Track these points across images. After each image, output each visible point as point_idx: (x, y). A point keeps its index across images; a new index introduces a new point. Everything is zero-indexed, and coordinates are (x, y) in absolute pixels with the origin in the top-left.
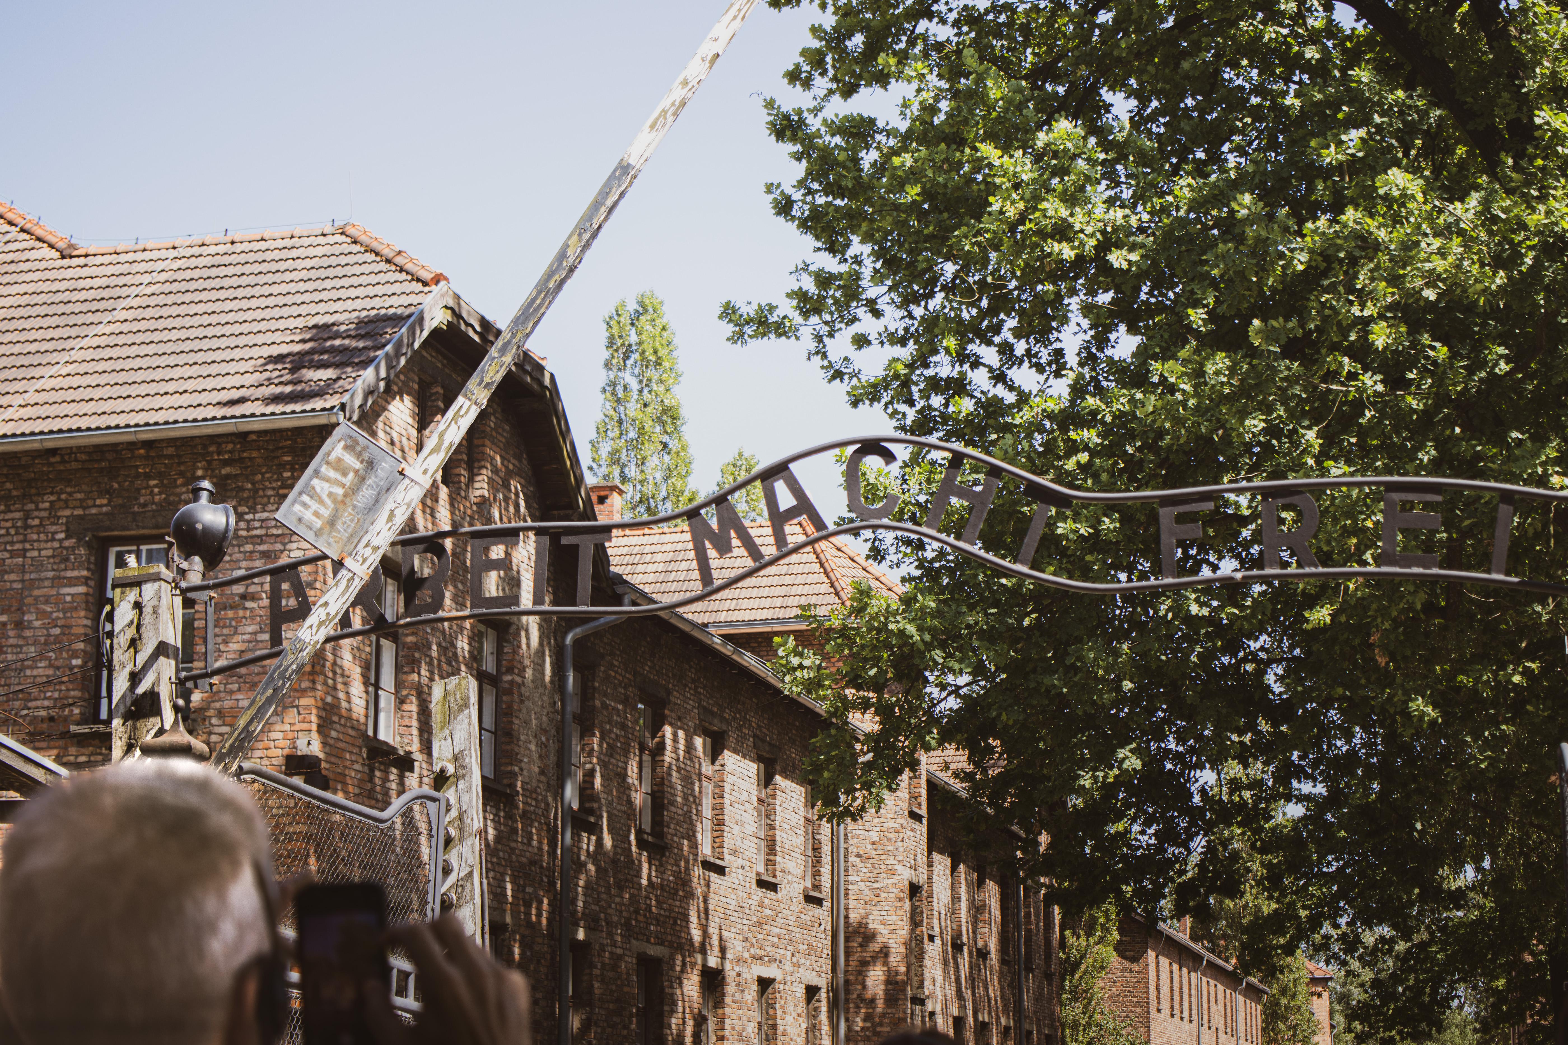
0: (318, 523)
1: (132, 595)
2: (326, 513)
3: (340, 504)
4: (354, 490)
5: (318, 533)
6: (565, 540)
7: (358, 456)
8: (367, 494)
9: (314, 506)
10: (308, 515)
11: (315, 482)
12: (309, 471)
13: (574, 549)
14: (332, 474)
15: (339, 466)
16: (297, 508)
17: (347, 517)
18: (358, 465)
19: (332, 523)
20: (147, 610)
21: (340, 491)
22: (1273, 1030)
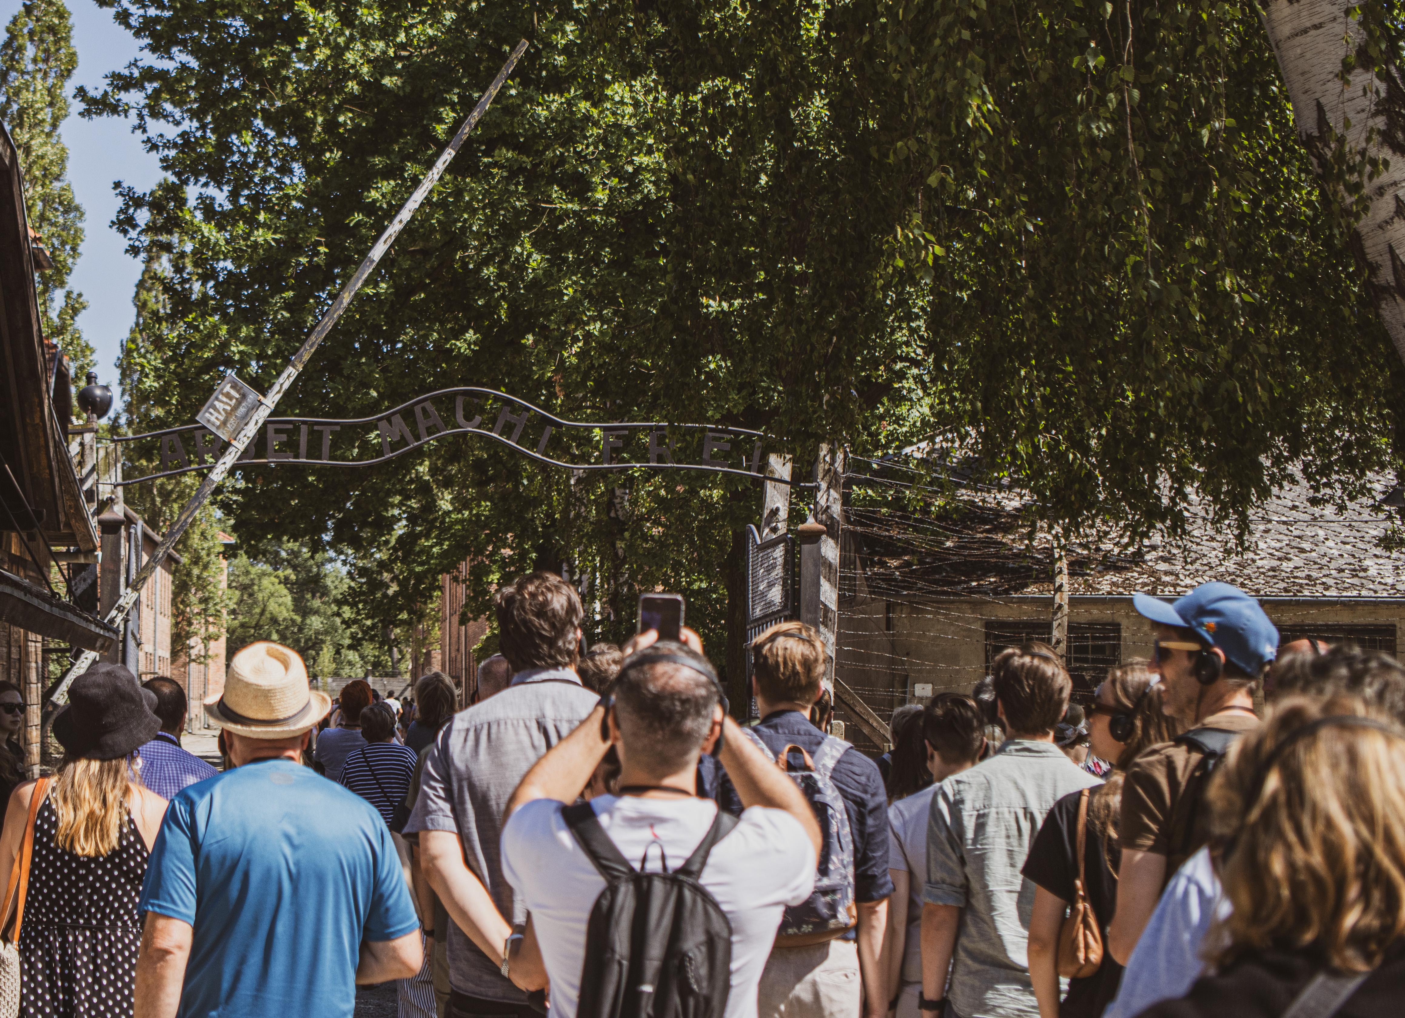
0: (218, 423)
1: (78, 439)
2: (222, 418)
3: (229, 414)
4: (235, 408)
5: (218, 428)
6: (316, 428)
7: (238, 391)
8: (242, 410)
9: (216, 414)
10: (213, 419)
11: (216, 403)
12: (213, 397)
13: (321, 432)
14: (225, 399)
15: (228, 395)
16: (207, 415)
17: (232, 422)
18: (237, 396)
19: (224, 423)
20: (87, 447)
21: (229, 408)
22: (183, 602)
